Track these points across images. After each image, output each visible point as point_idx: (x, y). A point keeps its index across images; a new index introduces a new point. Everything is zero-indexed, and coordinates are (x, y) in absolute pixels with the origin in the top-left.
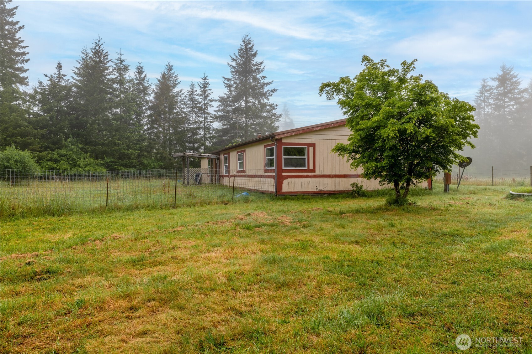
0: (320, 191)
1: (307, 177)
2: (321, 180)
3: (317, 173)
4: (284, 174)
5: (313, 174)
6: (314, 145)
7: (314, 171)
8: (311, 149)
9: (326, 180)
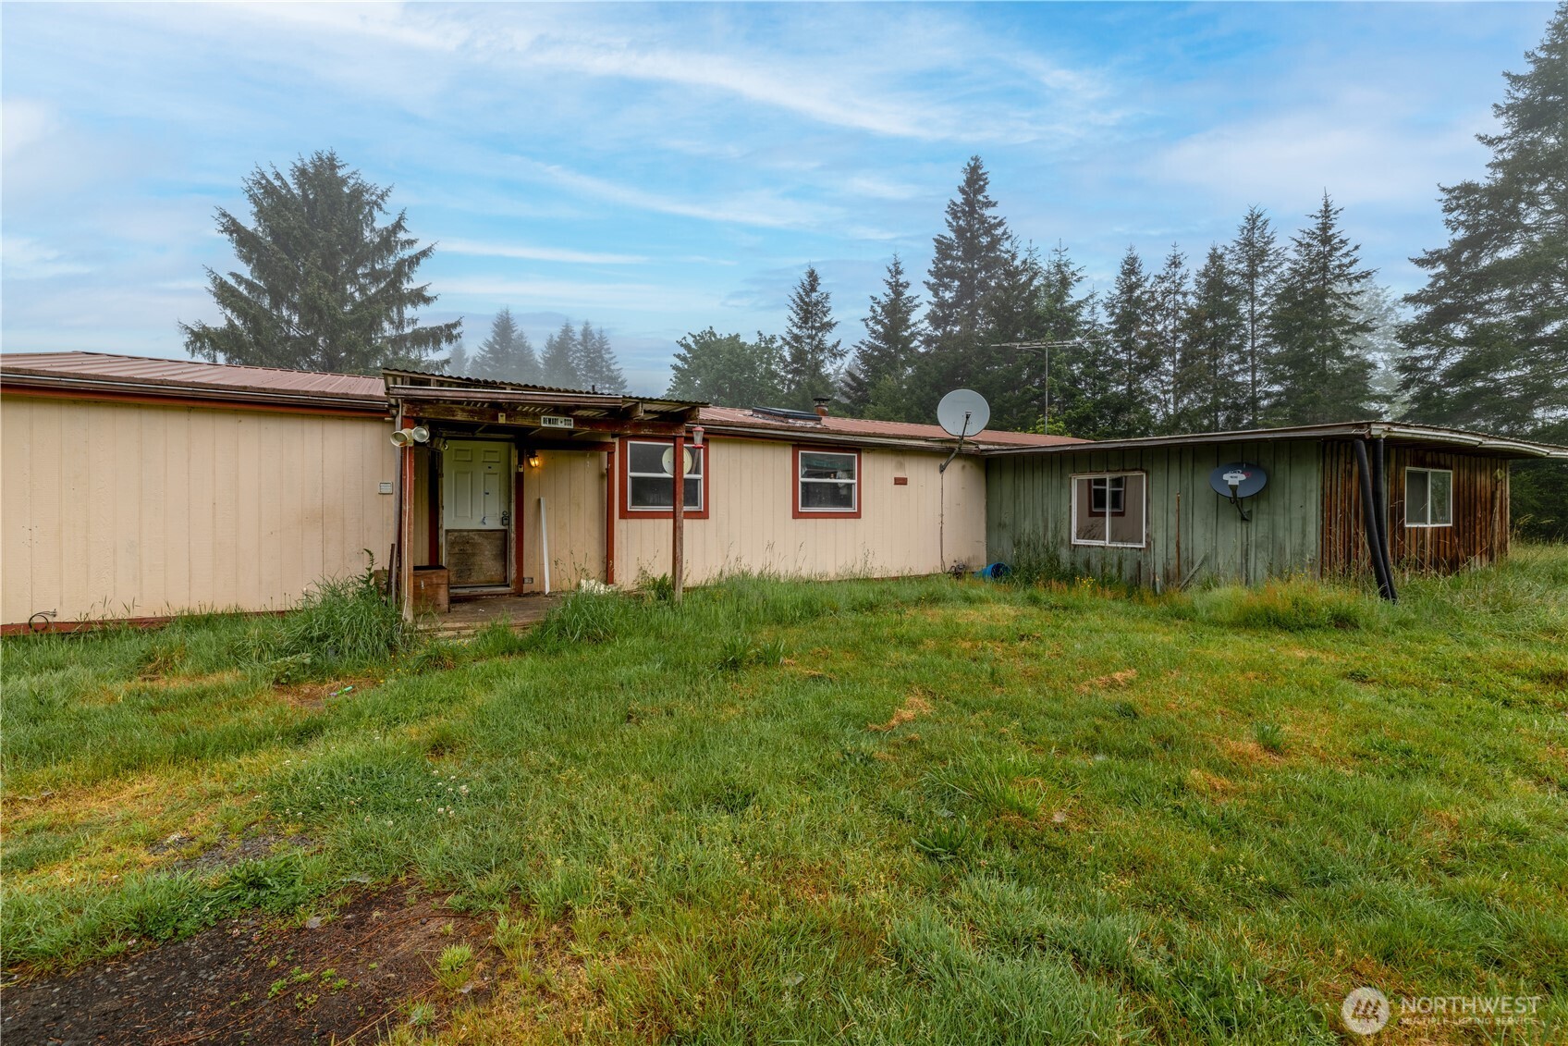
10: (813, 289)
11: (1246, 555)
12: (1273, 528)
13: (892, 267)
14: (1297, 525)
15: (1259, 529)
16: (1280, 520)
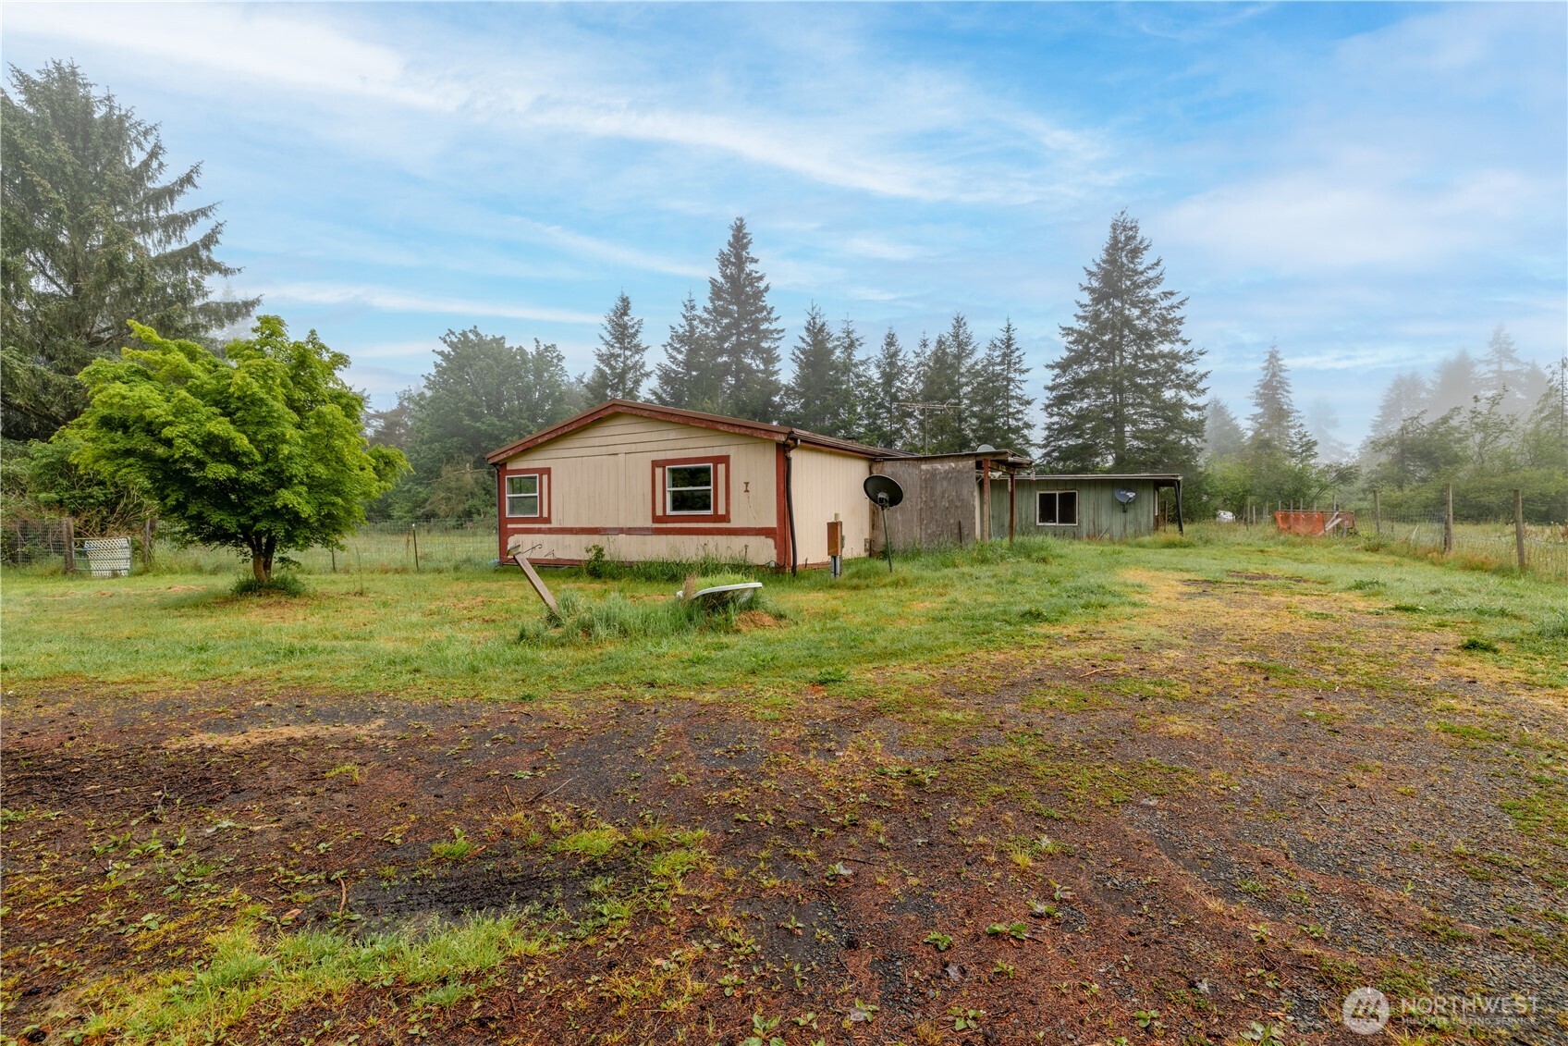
0: (559, 559)
1: (539, 531)
2: (560, 537)
3: (554, 525)
4: (509, 526)
5: (548, 526)
6: (548, 471)
7: (548, 520)
8: (545, 478)
9: (569, 539)
10: (625, 314)
11: (1125, 526)
12: (1136, 515)
13: (687, 303)
14: (1146, 513)
15: (1130, 516)
16: (1139, 512)
